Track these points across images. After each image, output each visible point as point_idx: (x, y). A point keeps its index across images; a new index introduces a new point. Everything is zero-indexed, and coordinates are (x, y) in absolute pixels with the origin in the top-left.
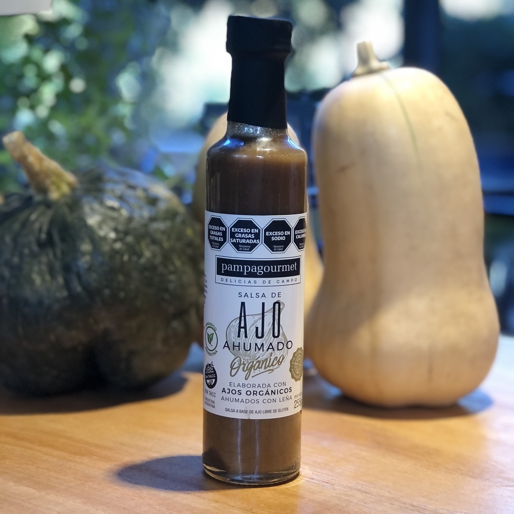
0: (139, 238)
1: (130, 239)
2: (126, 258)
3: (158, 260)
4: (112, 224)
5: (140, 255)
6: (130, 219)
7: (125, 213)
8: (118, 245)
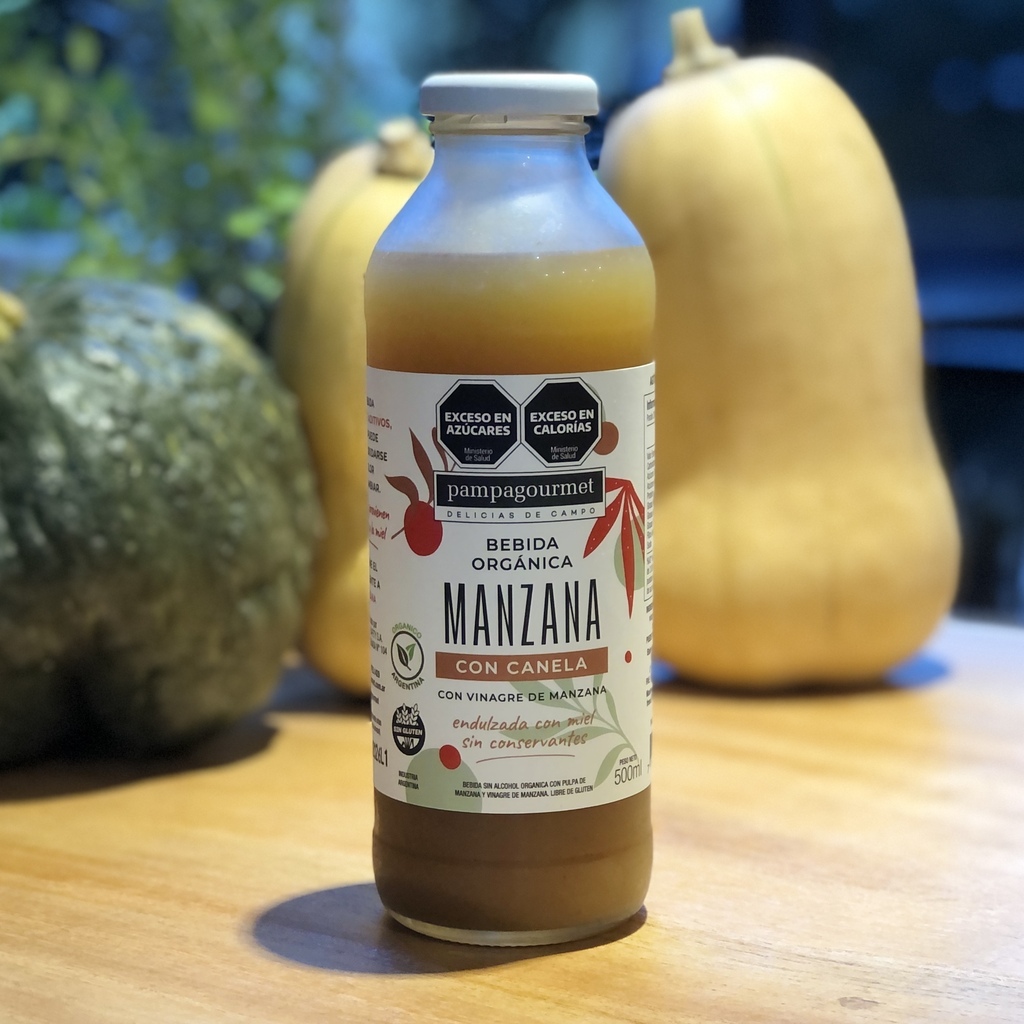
0: (164, 427)
1: (143, 431)
2: (137, 469)
3: (204, 474)
4: (104, 400)
5: (165, 464)
6: (142, 389)
7: (130, 376)
8: (119, 445)
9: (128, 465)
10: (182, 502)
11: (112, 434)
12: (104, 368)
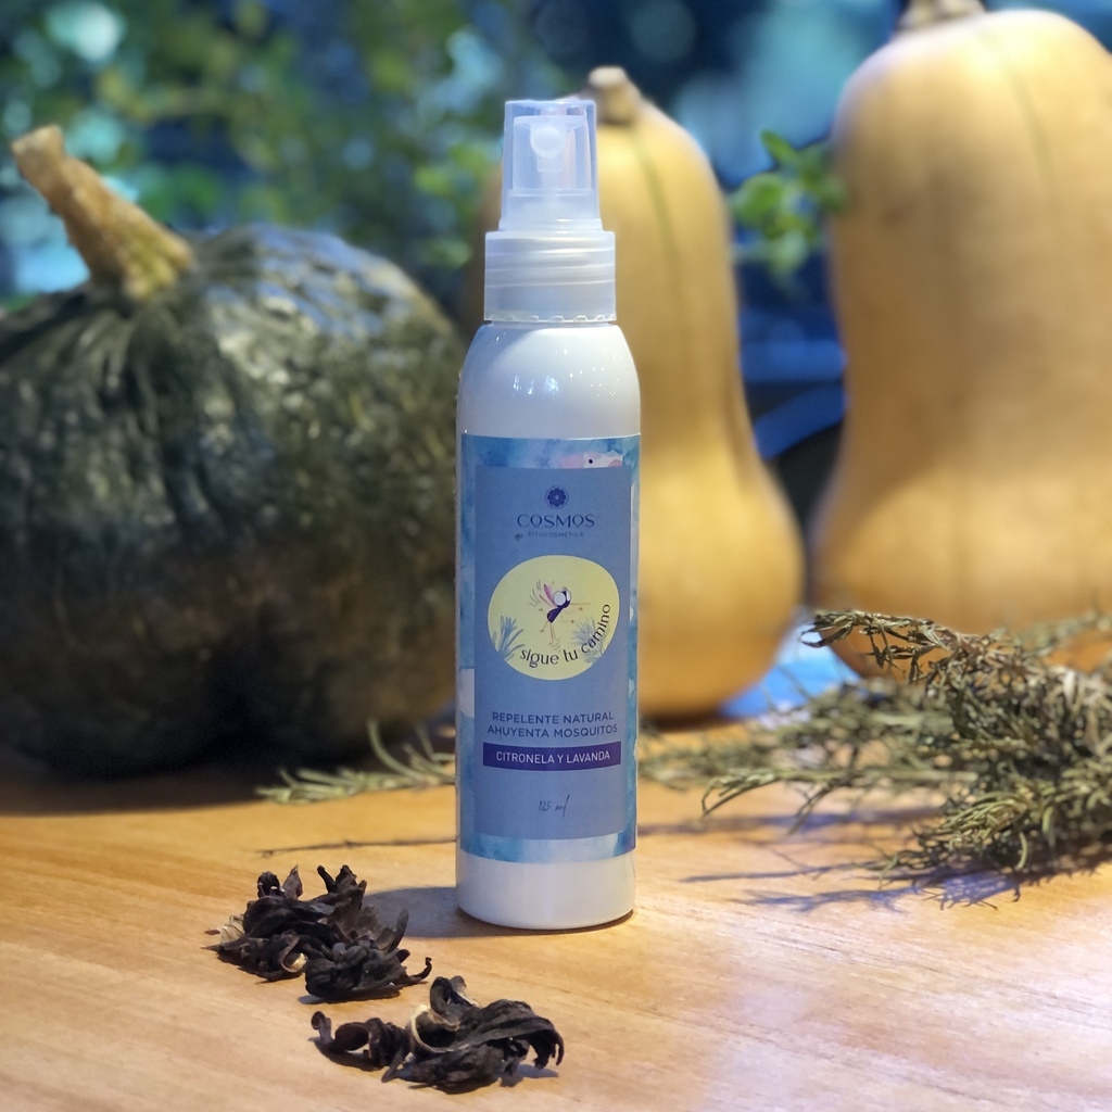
0: (346, 385)
1: (323, 387)
2: (314, 431)
3: (391, 439)
4: (280, 351)
5: (348, 428)
6: (323, 341)
7: (310, 326)
8: (295, 401)
9: (306, 426)
10: (364, 471)
11: (288, 390)
12: (280, 315)
